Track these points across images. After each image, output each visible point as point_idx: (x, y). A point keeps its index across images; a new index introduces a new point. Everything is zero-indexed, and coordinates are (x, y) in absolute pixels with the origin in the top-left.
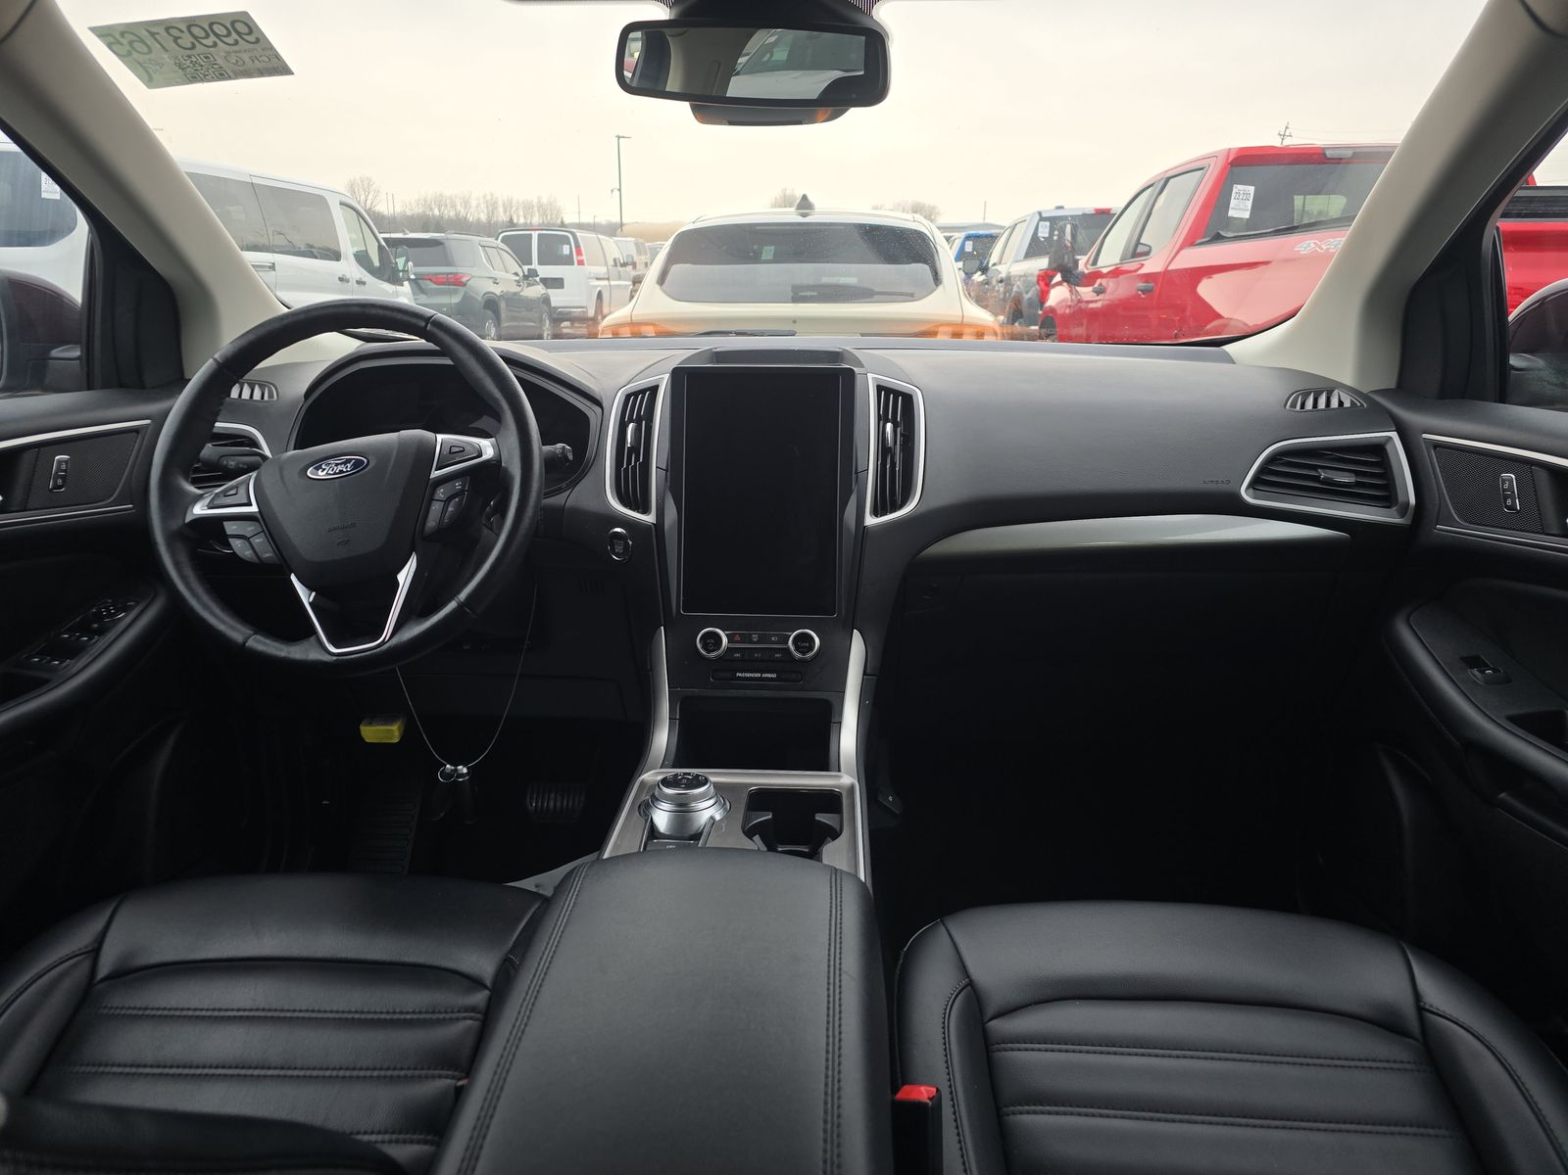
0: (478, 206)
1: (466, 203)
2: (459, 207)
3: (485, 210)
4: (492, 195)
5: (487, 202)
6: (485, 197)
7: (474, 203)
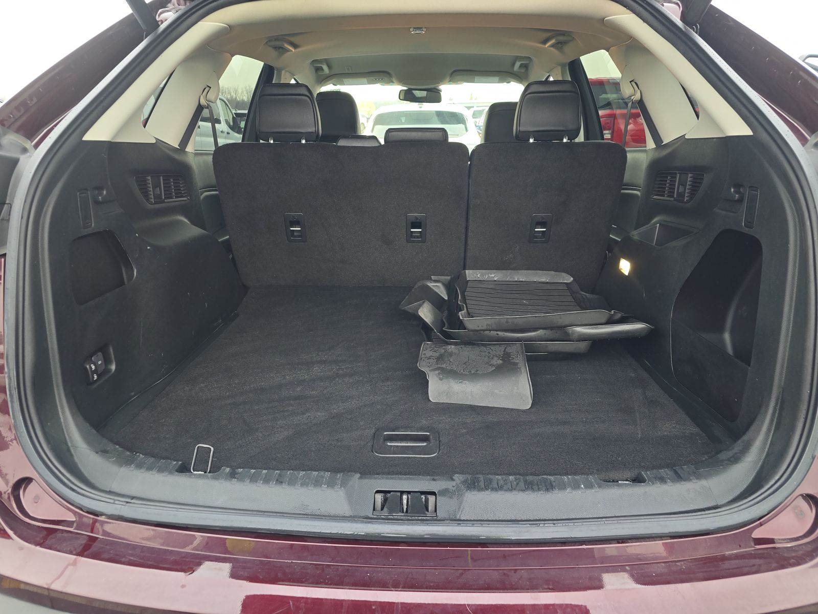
0: (243, 92)
1: (236, 91)
2: (232, 94)
3: (246, 95)
4: (249, 86)
5: (247, 90)
6: (246, 88)
7: (240, 91)
